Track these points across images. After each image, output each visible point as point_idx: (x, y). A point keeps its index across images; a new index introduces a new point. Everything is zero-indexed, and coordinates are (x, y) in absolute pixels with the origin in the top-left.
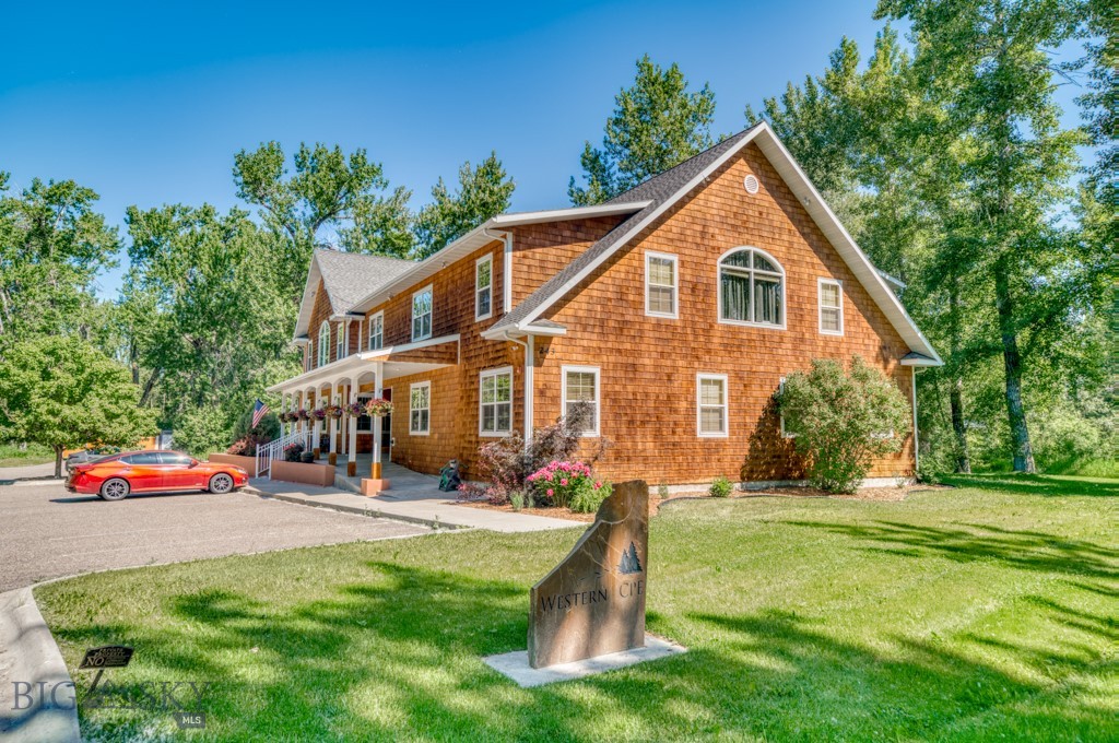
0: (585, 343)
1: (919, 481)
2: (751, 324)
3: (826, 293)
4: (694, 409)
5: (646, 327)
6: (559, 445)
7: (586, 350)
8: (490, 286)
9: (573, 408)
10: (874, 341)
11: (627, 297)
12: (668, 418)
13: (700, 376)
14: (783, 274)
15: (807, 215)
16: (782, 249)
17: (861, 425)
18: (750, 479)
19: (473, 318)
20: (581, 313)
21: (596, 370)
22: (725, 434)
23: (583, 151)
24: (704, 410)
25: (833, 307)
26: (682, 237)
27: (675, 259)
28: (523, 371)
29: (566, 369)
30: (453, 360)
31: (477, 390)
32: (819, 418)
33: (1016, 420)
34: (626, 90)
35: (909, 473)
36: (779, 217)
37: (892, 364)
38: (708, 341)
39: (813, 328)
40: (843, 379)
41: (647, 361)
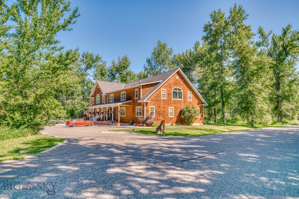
0: (153, 103)
1: (204, 124)
2: (177, 99)
3: (189, 94)
4: (168, 113)
5: (162, 100)
6: (149, 118)
7: (153, 104)
8: (138, 94)
9: (151, 113)
10: (197, 101)
11: (159, 95)
12: (164, 114)
13: (169, 107)
14: (182, 91)
15: (186, 82)
16: (182, 87)
17: (192, 115)
18: (177, 123)
19: (134, 98)
20: (152, 99)
21: (154, 107)
22: (173, 116)
23: (147, 59)
24: (170, 113)
25: (190, 96)
26: (167, 86)
27: (166, 90)
28: (144, 107)
29: (150, 107)
30: (131, 105)
31: (135, 110)
32: (187, 114)
33: (223, 114)
34: (155, 47)
35: (202, 123)
36: (182, 82)
37: (200, 105)
38: (171, 102)
39: (187, 100)
40: (190, 108)
41: (161, 105)
